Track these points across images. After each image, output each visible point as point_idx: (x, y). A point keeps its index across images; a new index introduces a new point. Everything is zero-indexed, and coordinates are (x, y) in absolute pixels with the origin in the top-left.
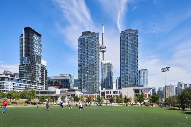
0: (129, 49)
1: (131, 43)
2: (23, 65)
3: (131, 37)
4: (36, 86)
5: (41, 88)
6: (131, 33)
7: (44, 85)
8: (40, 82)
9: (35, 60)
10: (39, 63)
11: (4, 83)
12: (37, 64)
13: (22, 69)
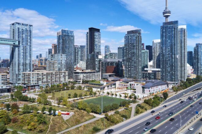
0: (167, 39)
1: (169, 35)
2: (88, 59)
3: (169, 30)
4: (96, 74)
5: (98, 75)
6: (169, 26)
7: (101, 72)
8: (98, 71)
9: (95, 57)
10: (98, 58)
11: (79, 75)
12: (96, 60)
13: (88, 62)
